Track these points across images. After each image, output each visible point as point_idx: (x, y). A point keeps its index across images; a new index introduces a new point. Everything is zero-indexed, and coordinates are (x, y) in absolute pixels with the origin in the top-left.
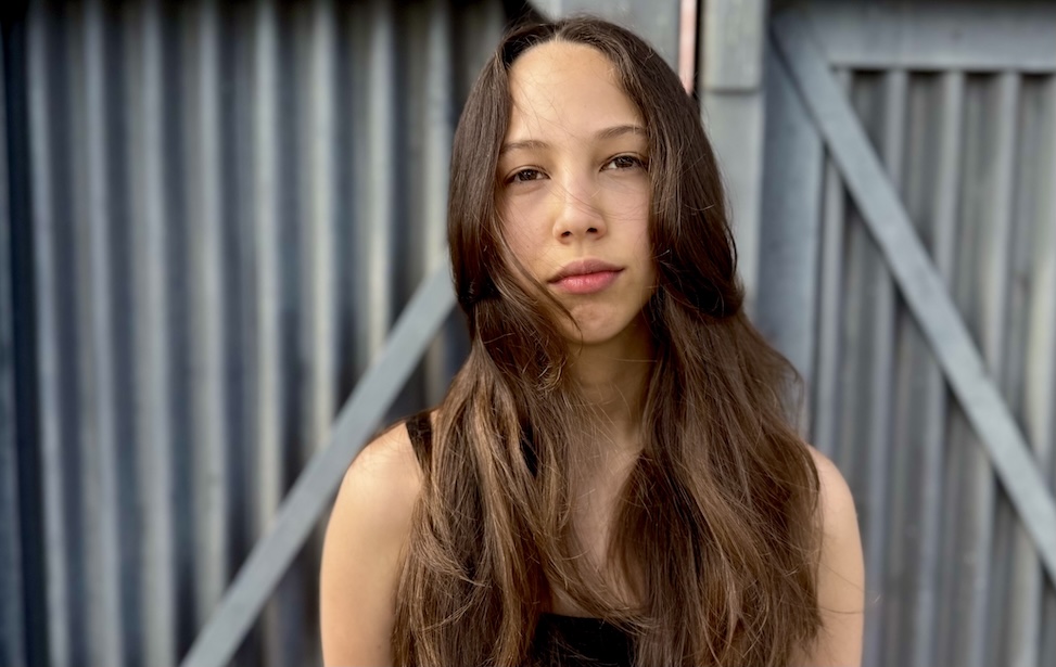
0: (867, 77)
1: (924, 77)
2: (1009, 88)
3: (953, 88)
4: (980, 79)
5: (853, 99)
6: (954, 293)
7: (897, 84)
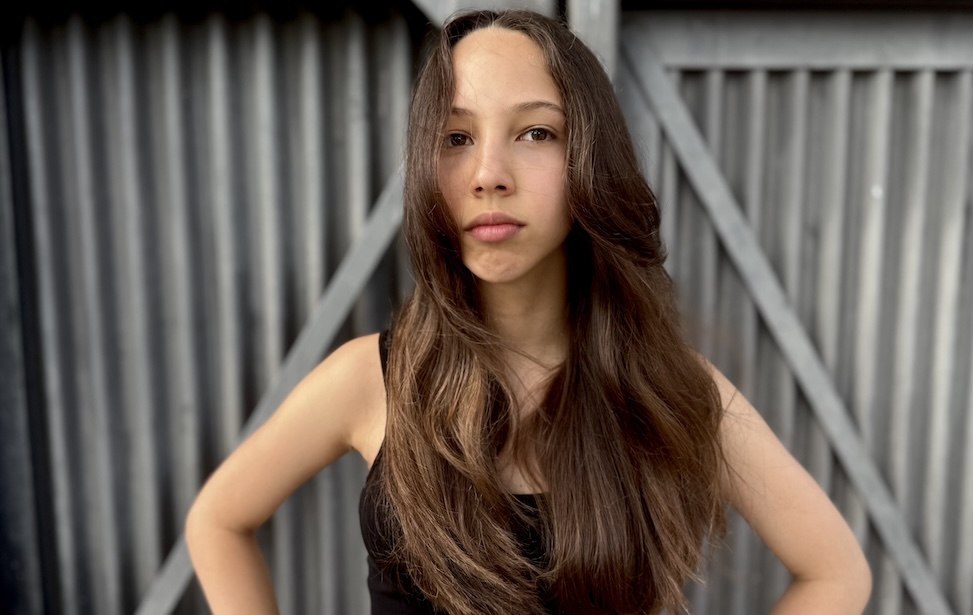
0: (692, 76)
1: (737, 76)
2: (801, 83)
3: (758, 83)
4: (779, 76)
5: (682, 92)
6: (763, 243)
7: (715, 81)
